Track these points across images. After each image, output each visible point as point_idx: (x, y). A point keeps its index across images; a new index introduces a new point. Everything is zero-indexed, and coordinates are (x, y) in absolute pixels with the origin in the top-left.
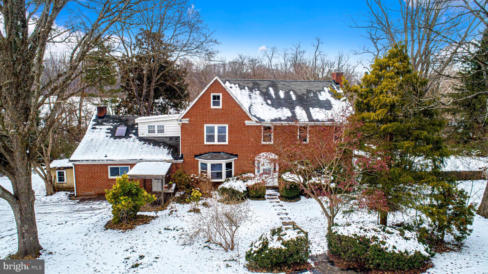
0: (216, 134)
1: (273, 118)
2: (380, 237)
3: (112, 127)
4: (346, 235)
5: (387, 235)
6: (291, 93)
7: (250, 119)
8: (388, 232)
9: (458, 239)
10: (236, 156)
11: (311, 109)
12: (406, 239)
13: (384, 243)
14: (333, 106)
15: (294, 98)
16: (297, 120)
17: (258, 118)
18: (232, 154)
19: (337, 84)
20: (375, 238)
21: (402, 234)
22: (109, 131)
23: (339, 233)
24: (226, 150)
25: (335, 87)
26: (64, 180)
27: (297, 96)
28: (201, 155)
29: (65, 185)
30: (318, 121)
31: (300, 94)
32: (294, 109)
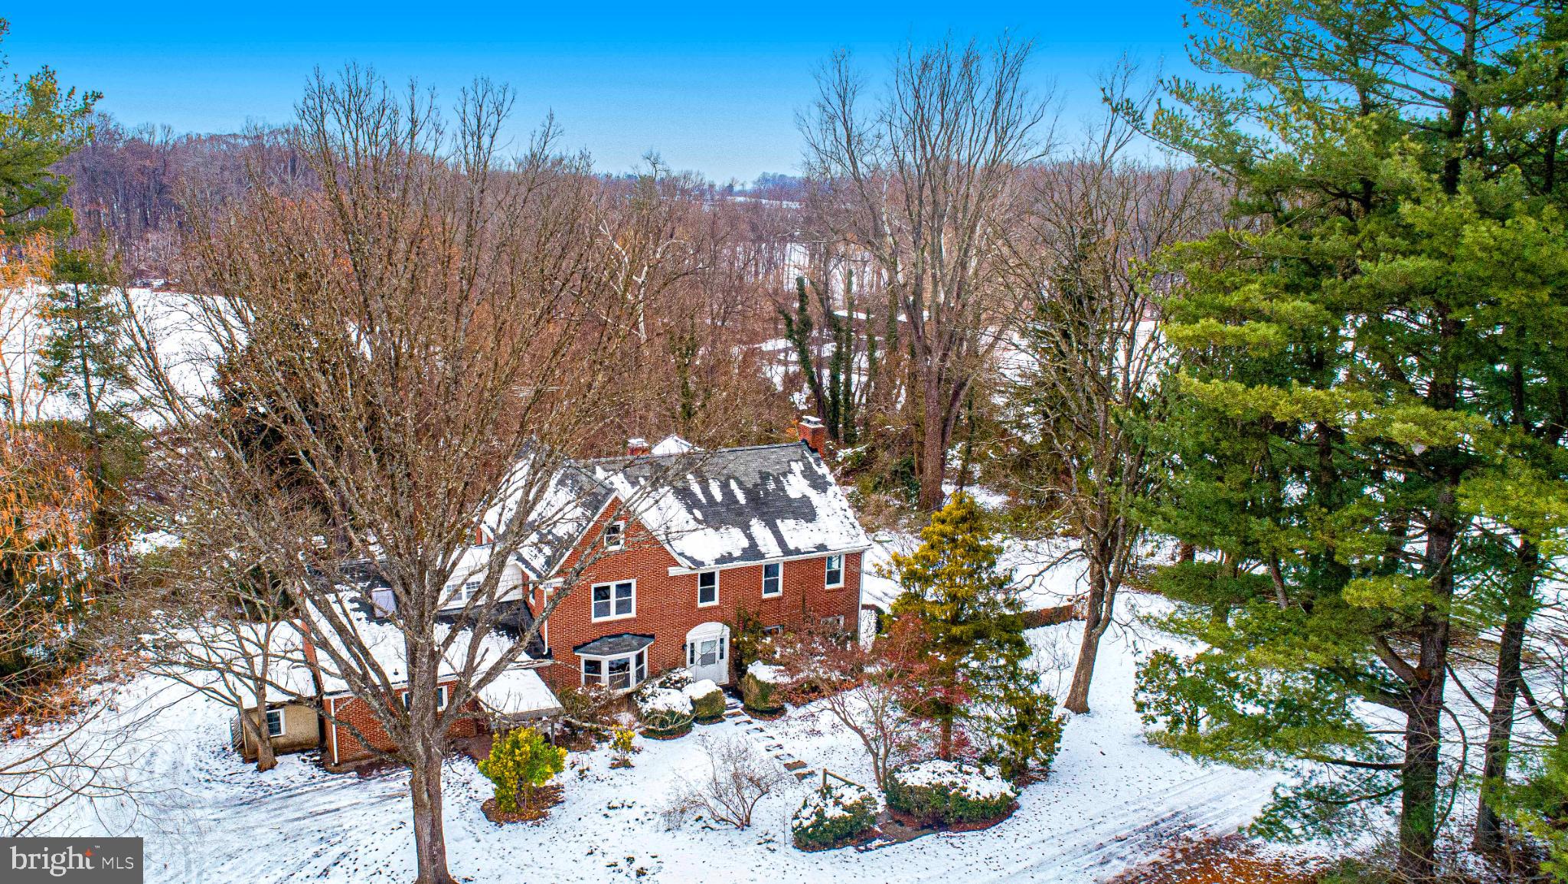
0: (613, 600)
1: (718, 556)
2: (959, 781)
3: (358, 595)
4: (918, 784)
5: (967, 777)
6: (733, 485)
7: (677, 564)
8: (968, 773)
9: (1045, 763)
10: (652, 637)
11: (778, 522)
12: (988, 778)
13: (965, 789)
14: (818, 511)
15: (741, 498)
16: (762, 556)
17: (691, 559)
18: (644, 636)
19: (813, 450)
20: (954, 785)
21: (983, 772)
22: (356, 605)
23: (909, 783)
24: (632, 630)
25: (811, 460)
26: (279, 730)
27: (747, 492)
28: (585, 644)
29: (282, 741)
30: (797, 551)
31: (750, 486)
32: (748, 527)
